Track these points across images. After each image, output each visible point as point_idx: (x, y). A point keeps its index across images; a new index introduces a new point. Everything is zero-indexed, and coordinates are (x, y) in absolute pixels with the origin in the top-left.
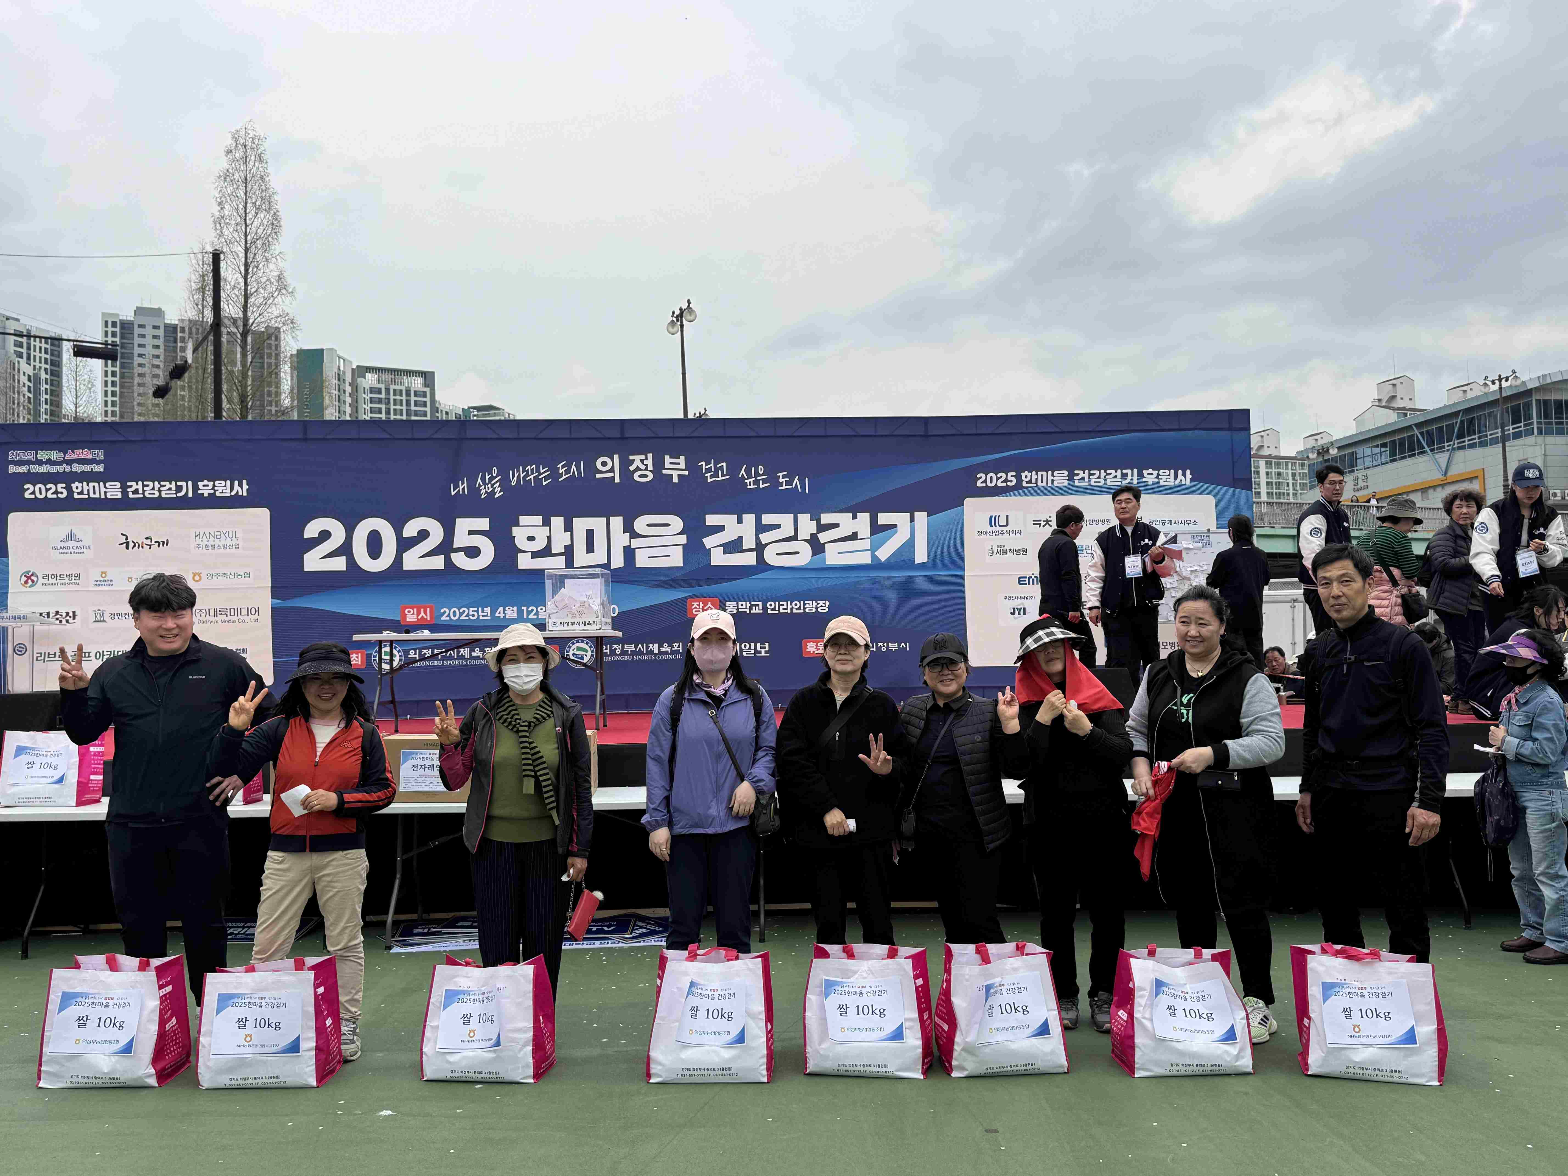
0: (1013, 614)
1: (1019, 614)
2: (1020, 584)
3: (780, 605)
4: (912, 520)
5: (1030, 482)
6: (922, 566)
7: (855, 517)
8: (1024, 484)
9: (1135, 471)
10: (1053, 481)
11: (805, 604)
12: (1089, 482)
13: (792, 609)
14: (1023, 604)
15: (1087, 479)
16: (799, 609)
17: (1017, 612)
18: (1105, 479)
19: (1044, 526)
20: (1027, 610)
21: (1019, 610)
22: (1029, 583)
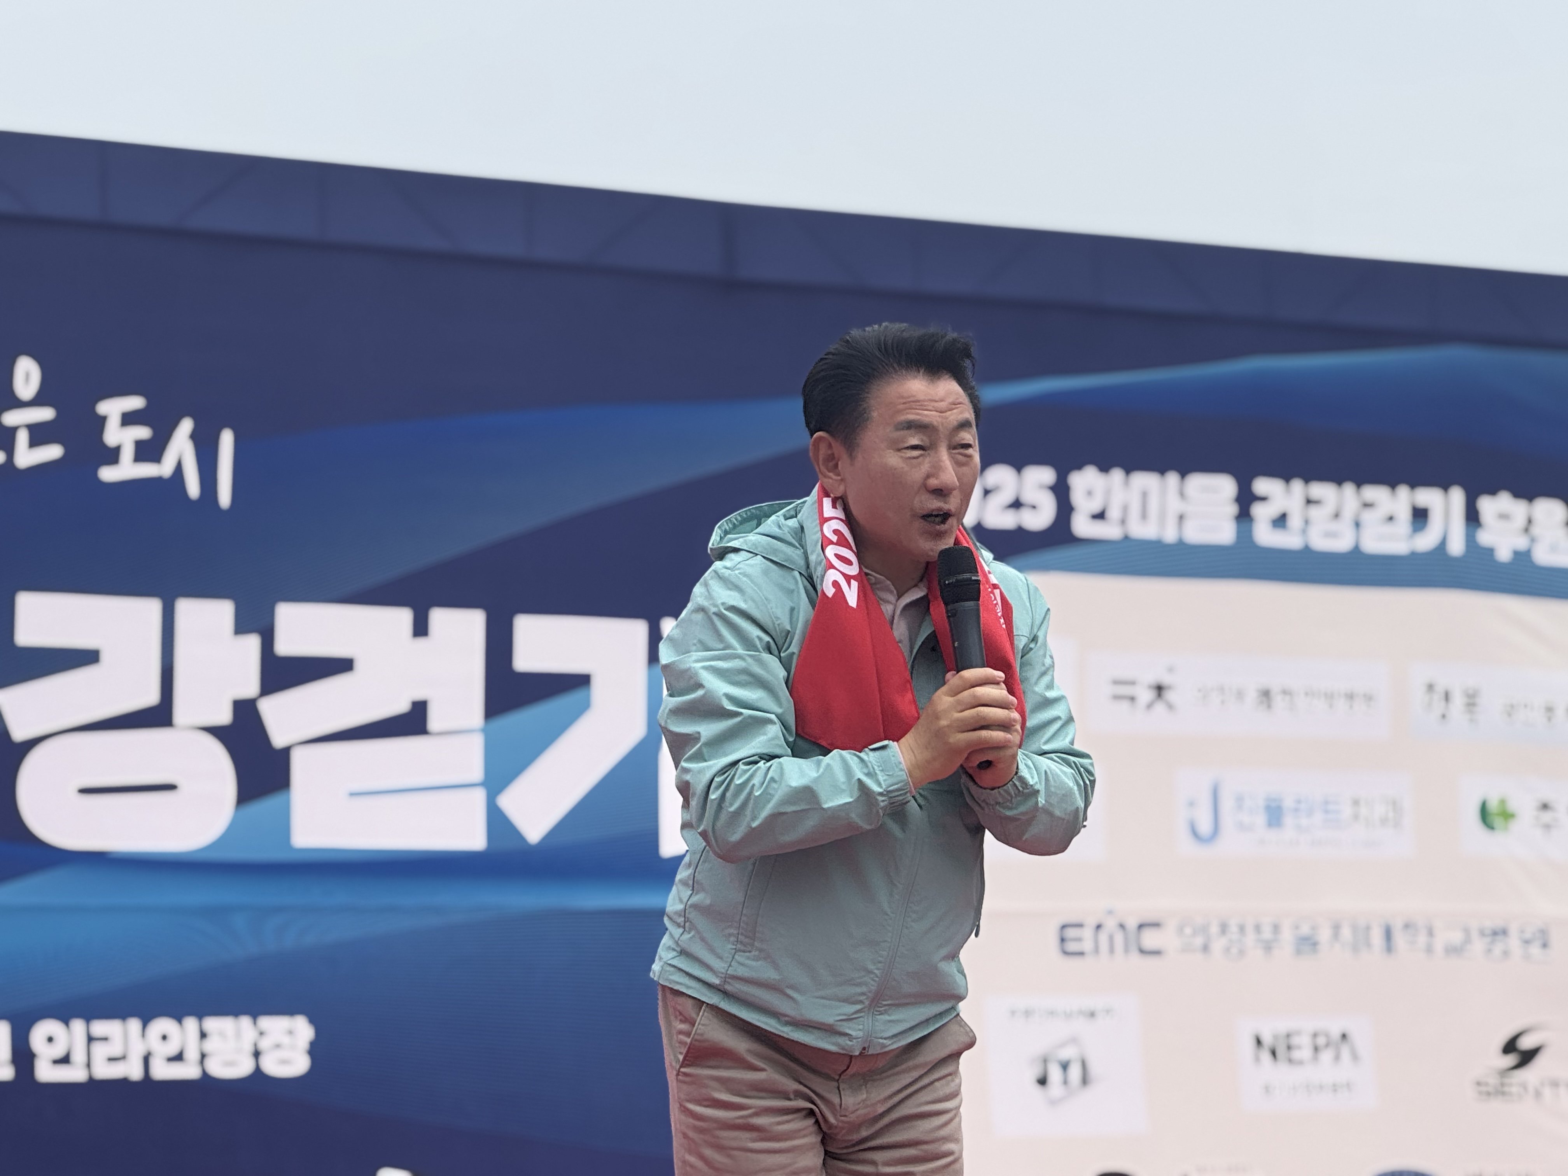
0: (1042, 1081)
1: (1065, 1082)
2: (1066, 953)
3: (90, 1039)
5: (1100, 516)
7: (421, 629)
8: (1082, 526)
9: (1457, 496)
10: (1181, 518)
11: (203, 1035)
12: (1304, 531)
13: (146, 1060)
14: (1073, 1040)
15: (1295, 521)
16: (179, 1057)
17: (1055, 1074)
18: (1357, 525)
19: (1150, 706)
20: (1095, 1069)
21: (1065, 1066)
22: (1097, 950)
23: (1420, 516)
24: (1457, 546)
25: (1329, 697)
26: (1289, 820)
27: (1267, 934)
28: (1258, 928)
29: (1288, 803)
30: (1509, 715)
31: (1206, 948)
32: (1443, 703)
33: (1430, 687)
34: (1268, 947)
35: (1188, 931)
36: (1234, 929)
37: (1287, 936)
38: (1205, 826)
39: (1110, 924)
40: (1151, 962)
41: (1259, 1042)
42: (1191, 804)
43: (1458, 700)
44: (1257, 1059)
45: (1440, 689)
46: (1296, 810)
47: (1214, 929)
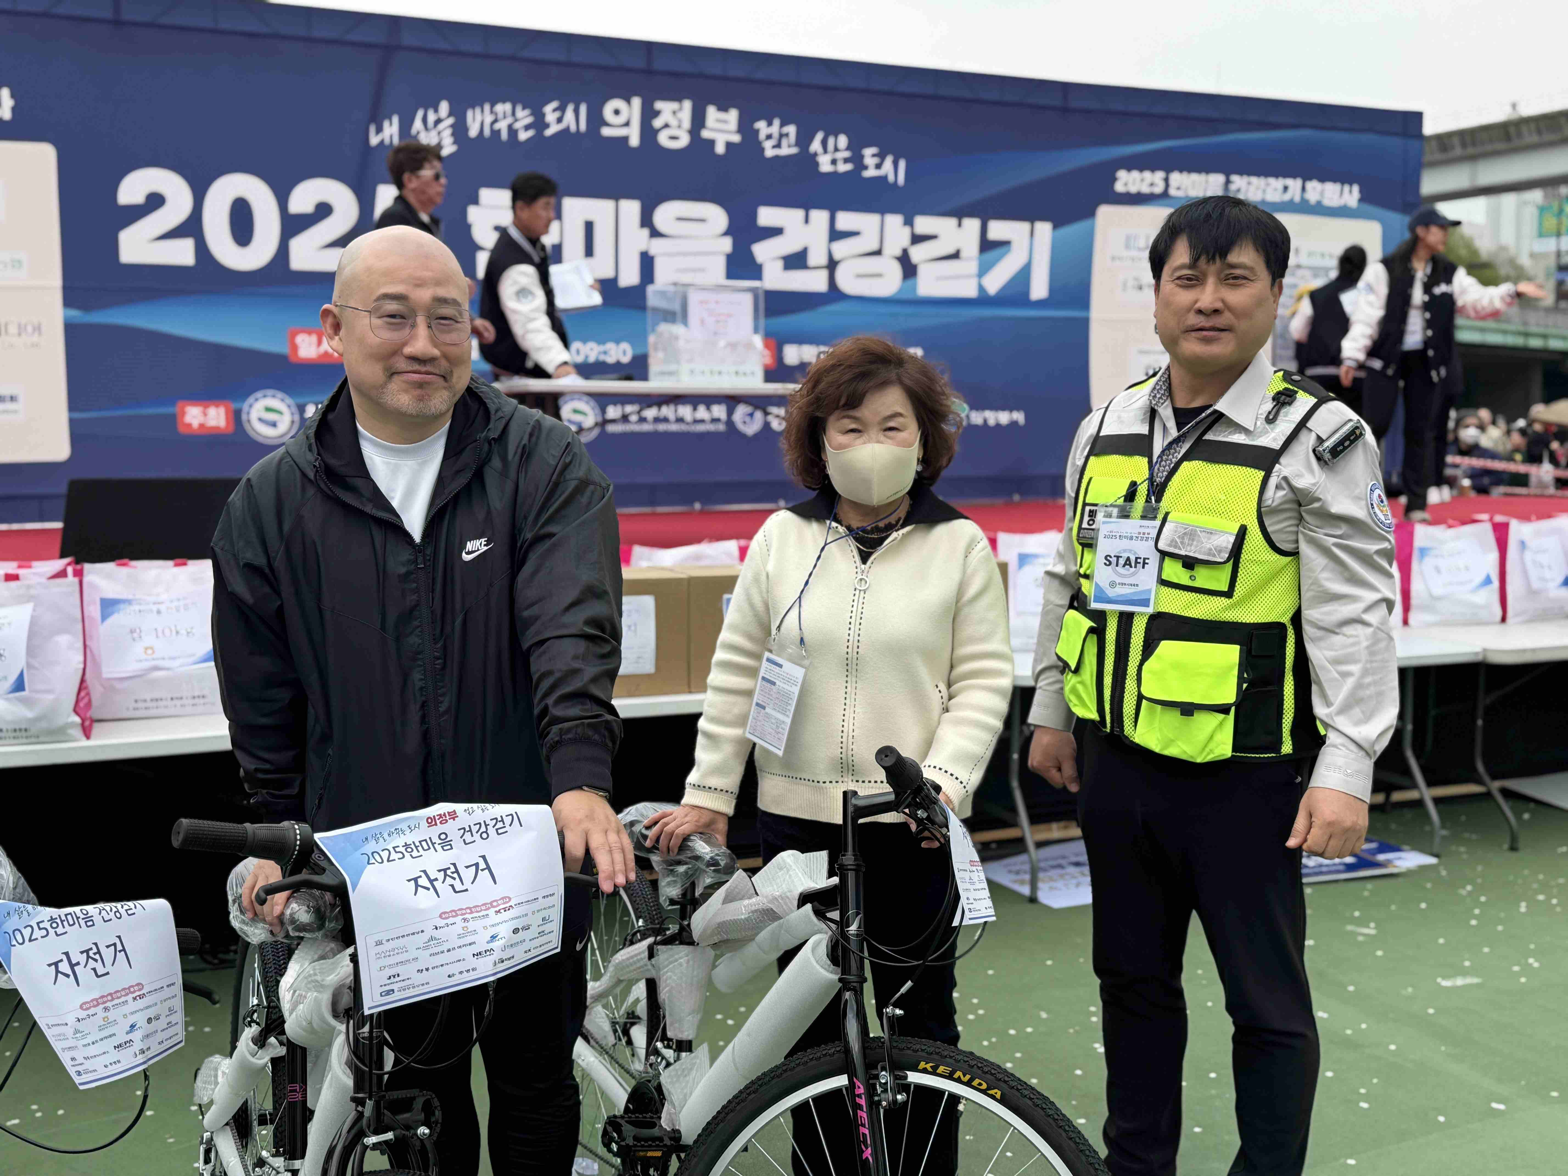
4: (1032, 233)
6: (1039, 304)
7: (960, 225)
8: (1172, 192)
9: (1299, 181)
15: (1243, 190)
18: (1264, 191)
23: (1286, 188)
24: (1297, 199)
30: (1309, 256)
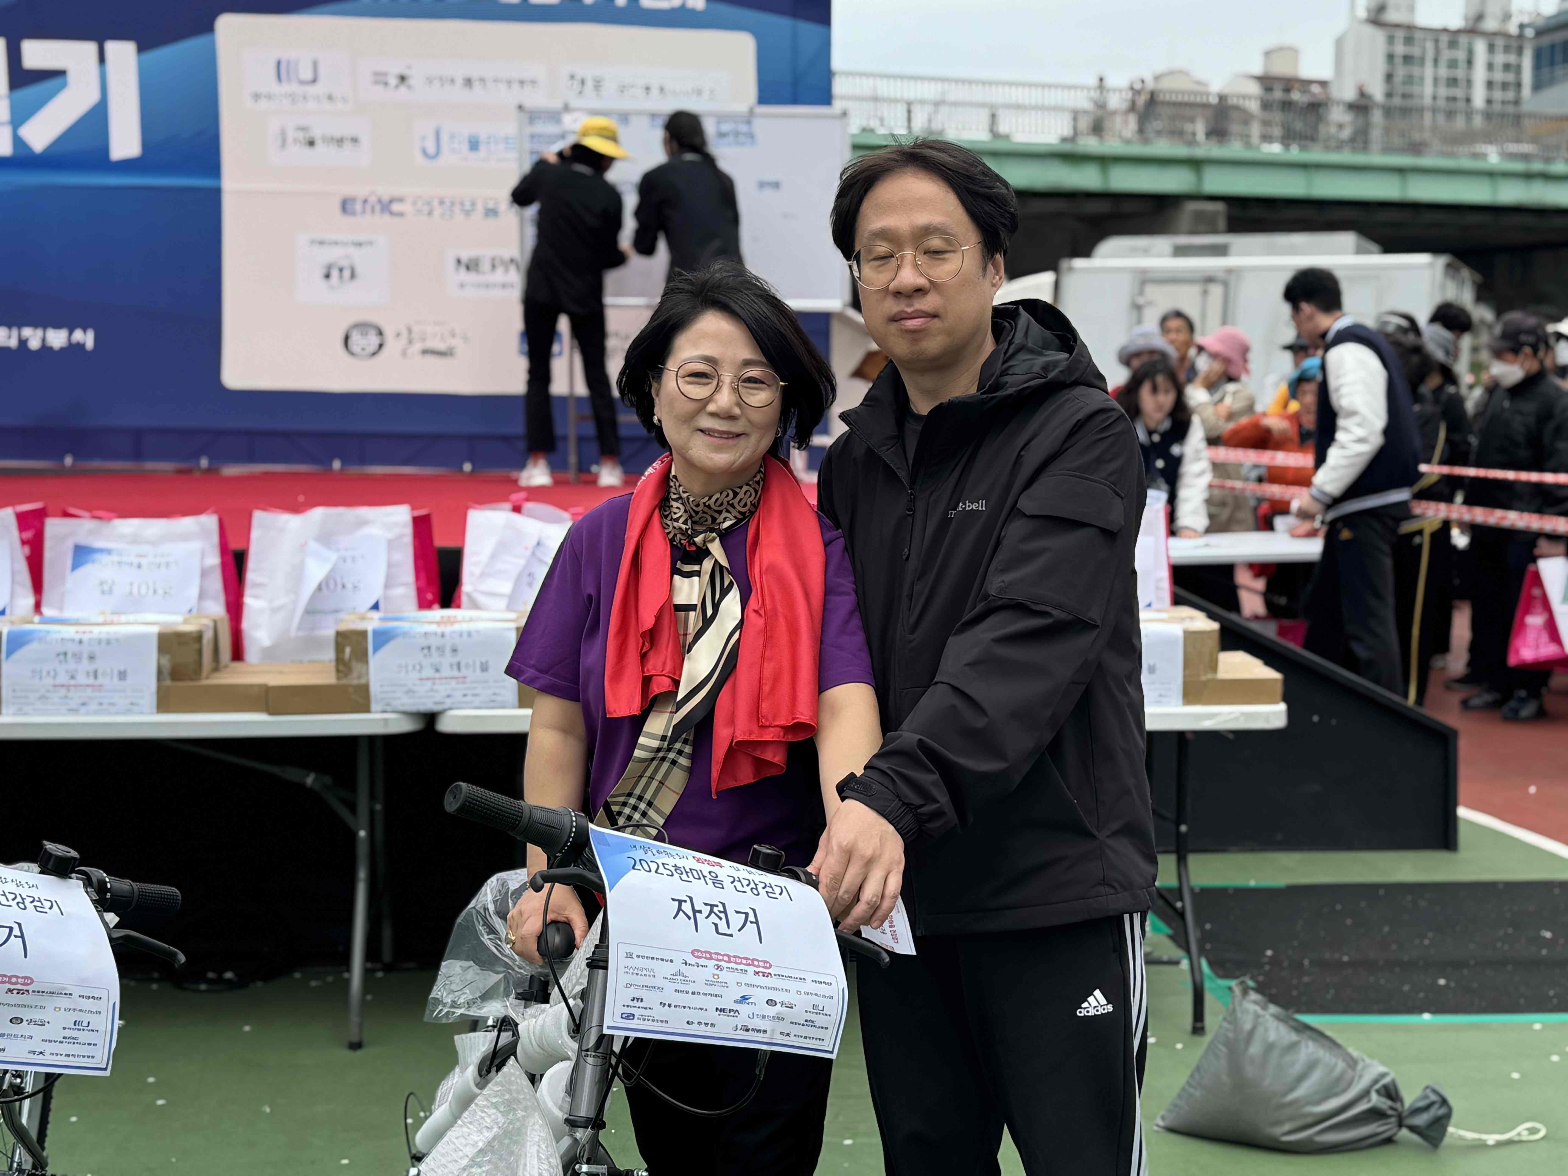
0: (327, 276)
1: (341, 277)
2: (346, 213)
4: (102, 59)
6: (127, 166)
14: (347, 257)
17: (335, 273)
19: (397, 87)
20: (359, 270)
21: (341, 270)
22: (364, 212)
25: (509, 83)
26: (482, 147)
27: (468, 206)
28: (462, 204)
29: (483, 138)
30: (622, 91)
31: (430, 213)
32: (580, 85)
33: (572, 77)
34: (468, 213)
35: (420, 204)
36: (448, 203)
37: (480, 208)
38: (431, 149)
39: (373, 199)
40: (396, 220)
41: (459, 261)
42: (423, 138)
43: (590, 84)
44: (457, 269)
45: (578, 77)
46: (488, 143)
47: (435, 203)
